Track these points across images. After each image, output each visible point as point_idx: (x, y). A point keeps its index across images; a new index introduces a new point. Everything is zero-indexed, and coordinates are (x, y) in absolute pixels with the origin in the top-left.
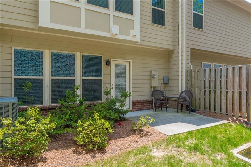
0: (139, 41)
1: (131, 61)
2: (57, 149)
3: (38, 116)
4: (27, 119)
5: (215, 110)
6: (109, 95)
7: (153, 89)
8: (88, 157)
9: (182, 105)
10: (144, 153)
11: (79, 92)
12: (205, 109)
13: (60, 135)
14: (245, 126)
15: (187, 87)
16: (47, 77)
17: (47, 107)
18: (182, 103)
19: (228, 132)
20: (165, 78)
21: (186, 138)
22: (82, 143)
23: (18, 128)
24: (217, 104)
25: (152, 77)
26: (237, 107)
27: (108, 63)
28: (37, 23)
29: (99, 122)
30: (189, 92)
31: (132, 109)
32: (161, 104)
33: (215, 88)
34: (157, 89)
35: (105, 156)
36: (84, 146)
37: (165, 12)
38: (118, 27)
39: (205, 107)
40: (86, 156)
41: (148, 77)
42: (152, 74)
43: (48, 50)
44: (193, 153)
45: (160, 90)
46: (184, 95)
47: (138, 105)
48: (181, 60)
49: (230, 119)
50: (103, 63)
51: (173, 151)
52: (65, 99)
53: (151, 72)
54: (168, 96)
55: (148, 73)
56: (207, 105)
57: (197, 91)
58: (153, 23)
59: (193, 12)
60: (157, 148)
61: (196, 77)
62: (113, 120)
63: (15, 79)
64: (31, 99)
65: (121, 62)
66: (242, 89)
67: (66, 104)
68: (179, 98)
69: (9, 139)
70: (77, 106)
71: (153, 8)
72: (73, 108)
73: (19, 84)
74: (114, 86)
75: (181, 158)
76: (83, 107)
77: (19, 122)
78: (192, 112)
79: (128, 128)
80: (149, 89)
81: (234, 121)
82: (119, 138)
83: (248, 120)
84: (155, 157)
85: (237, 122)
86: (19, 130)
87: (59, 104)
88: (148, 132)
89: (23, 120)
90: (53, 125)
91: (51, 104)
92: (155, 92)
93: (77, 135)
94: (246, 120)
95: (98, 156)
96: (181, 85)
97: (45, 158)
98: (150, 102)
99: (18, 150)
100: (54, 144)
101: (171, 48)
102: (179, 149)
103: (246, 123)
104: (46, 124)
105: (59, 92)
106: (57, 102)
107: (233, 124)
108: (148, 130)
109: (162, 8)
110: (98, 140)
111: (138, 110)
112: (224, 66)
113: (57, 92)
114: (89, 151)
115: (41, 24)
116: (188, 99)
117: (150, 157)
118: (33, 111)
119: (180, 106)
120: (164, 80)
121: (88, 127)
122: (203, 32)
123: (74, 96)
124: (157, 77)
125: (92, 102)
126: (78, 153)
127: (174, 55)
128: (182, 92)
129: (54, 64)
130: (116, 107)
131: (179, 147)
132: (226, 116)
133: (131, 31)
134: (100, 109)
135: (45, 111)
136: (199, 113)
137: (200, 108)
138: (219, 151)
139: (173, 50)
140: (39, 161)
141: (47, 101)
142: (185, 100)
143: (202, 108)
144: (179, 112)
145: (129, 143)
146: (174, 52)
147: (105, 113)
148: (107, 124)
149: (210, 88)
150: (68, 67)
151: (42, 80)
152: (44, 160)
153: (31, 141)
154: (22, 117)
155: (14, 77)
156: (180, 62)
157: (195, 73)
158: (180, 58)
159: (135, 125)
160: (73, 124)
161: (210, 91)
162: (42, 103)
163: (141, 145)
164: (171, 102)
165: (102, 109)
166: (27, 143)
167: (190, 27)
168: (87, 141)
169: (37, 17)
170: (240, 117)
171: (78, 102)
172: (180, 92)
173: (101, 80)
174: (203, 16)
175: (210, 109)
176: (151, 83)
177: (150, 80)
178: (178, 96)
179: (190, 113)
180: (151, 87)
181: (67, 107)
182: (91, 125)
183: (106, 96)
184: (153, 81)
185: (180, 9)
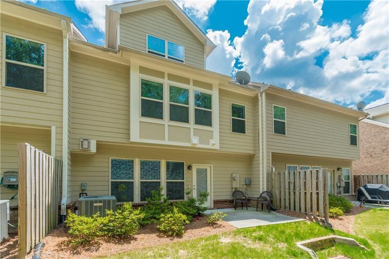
0: (218, 148)
1: (212, 165)
2: (145, 233)
3: (131, 210)
4: (123, 211)
5: (295, 210)
6: (189, 195)
7: (234, 190)
8: (168, 239)
9: (262, 204)
10: (214, 239)
11: (164, 192)
12: (285, 208)
13: (147, 224)
14: (321, 224)
15: (268, 188)
16: (137, 180)
17: (136, 204)
18: (262, 202)
19: (299, 229)
20: (247, 180)
21: (254, 231)
22: (164, 229)
23: (117, 217)
24: (296, 204)
25: (234, 179)
26: (315, 207)
27: (189, 167)
28: (129, 138)
29: (177, 215)
30: (270, 193)
31: (213, 207)
32: (242, 203)
33: (294, 189)
34: (238, 189)
35: (181, 240)
36: (165, 232)
37: (245, 121)
38: (198, 138)
39: (285, 206)
40: (167, 239)
41: (230, 179)
42: (233, 176)
43: (138, 159)
44: (257, 242)
45: (241, 190)
46: (265, 195)
47: (218, 204)
48: (261, 163)
49: (307, 217)
50: (185, 168)
51: (240, 239)
52: (151, 198)
53: (232, 174)
54: (250, 196)
55: (229, 176)
56: (287, 204)
57: (277, 192)
58: (233, 131)
59: (274, 119)
60: (225, 237)
61: (276, 179)
62: (192, 215)
63: (111, 182)
64: (125, 197)
65: (202, 166)
66: (319, 190)
67: (152, 202)
68: (259, 198)
69: (111, 224)
70: (162, 203)
71: (232, 119)
72: (158, 205)
73: (115, 186)
74: (195, 187)
75: (245, 245)
76: (166, 204)
77: (118, 213)
78: (272, 211)
79: (205, 222)
80: (230, 190)
81: (311, 220)
82: (195, 228)
83: (325, 219)
84: (222, 243)
85: (314, 220)
86: (118, 218)
87: (146, 202)
88: (221, 225)
89: (121, 212)
90: (142, 216)
91: (140, 202)
92: (236, 192)
93: (160, 224)
94: (324, 219)
95: (176, 240)
96: (262, 186)
97: (136, 238)
98: (231, 202)
99: (117, 231)
100: (142, 230)
101: (252, 152)
102: (245, 239)
103: (323, 221)
104: (136, 214)
105: (147, 192)
106: (145, 200)
107: (309, 222)
108: (221, 223)
109: (243, 118)
110: (176, 228)
111: (219, 208)
112: (313, 168)
113: (145, 192)
114: (168, 236)
115: (132, 140)
116: (268, 199)
117: (218, 242)
118: (127, 205)
119: (260, 205)
120: (245, 181)
121: (169, 218)
122: (286, 137)
123: (159, 195)
124: (238, 179)
125: (175, 201)
126: (160, 237)
127: (255, 159)
128: (263, 193)
129: (142, 167)
130: (196, 205)
131: (245, 237)
132: (305, 215)
133: (211, 140)
134: (180, 206)
135: (135, 207)
136: (279, 212)
137: (281, 208)
138: (283, 242)
139: (254, 155)
140: (132, 240)
141: (137, 199)
142: (266, 200)
143: (283, 208)
144: (259, 211)
145: (203, 232)
146: (256, 156)
147: (184, 209)
148: (184, 217)
149: (289, 189)
150: (155, 170)
151: (133, 182)
152: (136, 239)
153: (126, 226)
154: (120, 209)
155: (111, 180)
156: (261, 166)
157: (275, 175)
158: (261, 162)
159: (209, 219)
160: (157, 217)
161: (290, 192)
162: (133, 201)
163: (212, 234)
164: (253, 202)
165: (182, 206)
166: (124, 227)
167: (271, 133)
168: (167, 228)
169: (129, 134)
170: (319, 216)
171: (162, 201)
172: (261, 192)
173: (184, 182)
174: (284, 123)
175: (290, 209)
176: (232, 185)
177: (232, 182)
178: (259, 196)
179: (269, 212)
180: (232, 188)
181: (153, 204)
182: (171, 217)
183: (187, 196)
184: (234, 183)
185: (260, 117)
